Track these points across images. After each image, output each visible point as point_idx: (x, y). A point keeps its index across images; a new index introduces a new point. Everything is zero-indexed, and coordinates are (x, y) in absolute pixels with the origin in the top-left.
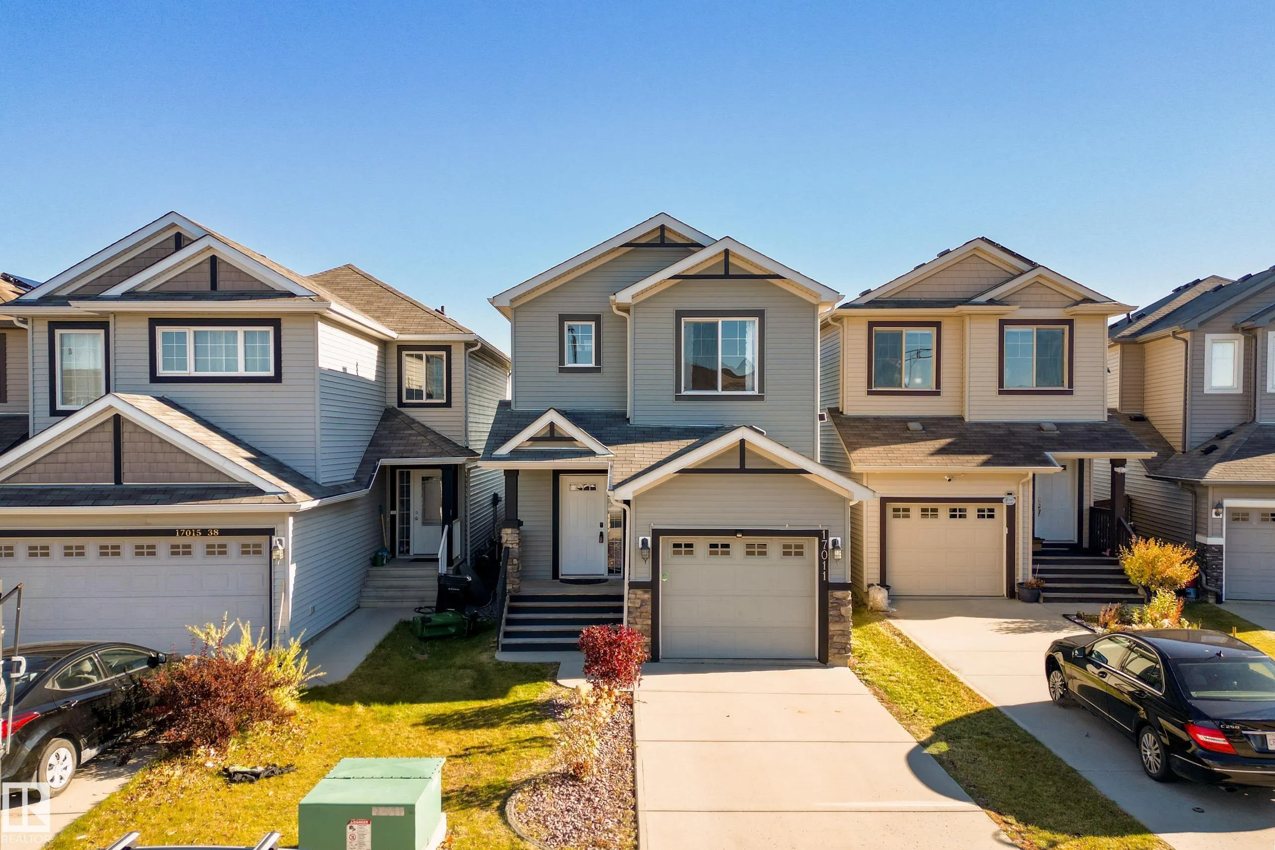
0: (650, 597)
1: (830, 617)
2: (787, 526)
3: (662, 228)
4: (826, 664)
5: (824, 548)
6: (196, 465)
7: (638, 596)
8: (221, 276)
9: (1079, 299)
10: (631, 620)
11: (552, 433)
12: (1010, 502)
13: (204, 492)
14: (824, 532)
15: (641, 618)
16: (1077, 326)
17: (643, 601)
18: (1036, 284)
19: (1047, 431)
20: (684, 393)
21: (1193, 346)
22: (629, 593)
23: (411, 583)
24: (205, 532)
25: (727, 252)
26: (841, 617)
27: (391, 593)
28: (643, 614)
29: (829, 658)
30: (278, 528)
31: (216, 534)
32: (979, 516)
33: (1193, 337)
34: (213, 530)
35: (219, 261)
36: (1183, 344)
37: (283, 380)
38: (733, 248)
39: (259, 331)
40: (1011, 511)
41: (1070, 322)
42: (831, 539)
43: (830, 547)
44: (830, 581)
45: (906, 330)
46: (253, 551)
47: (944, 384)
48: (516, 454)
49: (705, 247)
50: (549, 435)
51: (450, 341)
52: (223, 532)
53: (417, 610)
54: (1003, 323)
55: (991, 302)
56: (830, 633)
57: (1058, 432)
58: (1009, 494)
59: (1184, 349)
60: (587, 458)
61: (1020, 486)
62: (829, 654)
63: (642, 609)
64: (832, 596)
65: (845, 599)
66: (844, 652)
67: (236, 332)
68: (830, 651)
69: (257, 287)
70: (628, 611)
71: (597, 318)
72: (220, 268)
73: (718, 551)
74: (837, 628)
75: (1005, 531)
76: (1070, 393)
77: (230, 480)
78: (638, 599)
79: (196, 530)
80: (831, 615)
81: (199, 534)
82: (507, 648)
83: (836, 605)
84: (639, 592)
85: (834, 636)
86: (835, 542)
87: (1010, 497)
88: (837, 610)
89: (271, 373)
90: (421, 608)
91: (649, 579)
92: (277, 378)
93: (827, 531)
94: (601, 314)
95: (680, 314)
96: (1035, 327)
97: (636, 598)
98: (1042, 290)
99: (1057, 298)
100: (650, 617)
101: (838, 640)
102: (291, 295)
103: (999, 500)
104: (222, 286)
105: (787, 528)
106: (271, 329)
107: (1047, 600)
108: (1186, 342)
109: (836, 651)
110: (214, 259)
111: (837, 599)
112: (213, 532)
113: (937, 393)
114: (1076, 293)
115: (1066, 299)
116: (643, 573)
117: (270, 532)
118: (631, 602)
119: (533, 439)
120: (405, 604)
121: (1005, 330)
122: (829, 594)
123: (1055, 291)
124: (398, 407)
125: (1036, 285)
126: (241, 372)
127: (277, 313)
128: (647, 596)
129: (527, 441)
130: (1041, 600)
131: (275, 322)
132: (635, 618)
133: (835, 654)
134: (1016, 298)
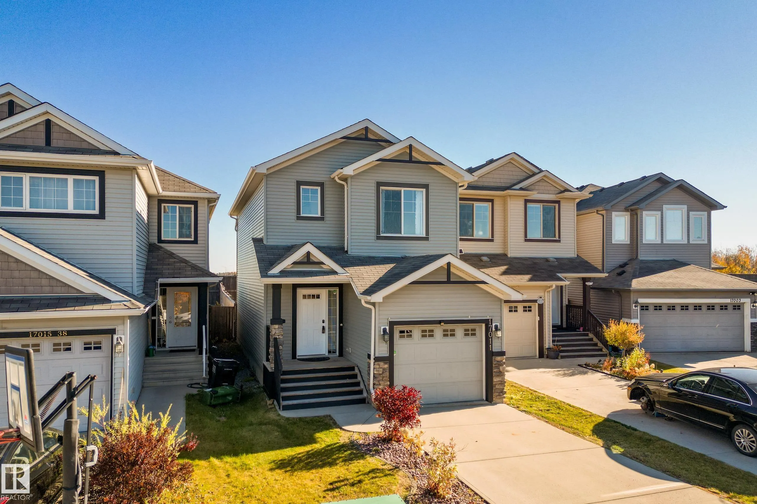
0: (388, 366)
1: (493, 373)
2: (469, 317)
3: (366, 128)
4: (491, 403)
5: (490, 330)
6: (49, 279)
7: (381, 366)
8: (54, 135)
9: (562, 189)
10: (377, 383)
11: (308, 259)
12: (540, 302)
13: (57, 301)
14: (490, 320)
15: (383, 381)
16: (562, 204)
17: (384, 369)
18: (541, 180)
19: (551, 262)
20: (382, 235)
21: (607, 218)
22: (374, 364)
23: (180, 367)
24: (55, 334)
25: (410, 146)
26: (500, 372)
27: (166, 375)
28: (384, 378)
29: (494, 399)
30: (119, 328)
31: (65, 334)
32: (524, 311)
33: (607, 213)
34: (62, 331)
35: (53, 124)
36: (601, 217)
37: (106, 217)
38: (414, 144)
39: (86, 180)
40: (541, 307)
41: (558, 202)
42: (494, 324)
43: (494, 329)
44: (494, 351)
45: (476, 204)
46: (94, 347)
47: (495, 236)
48: (284, 273)
49: (395, 144)
50: (306, 260)
51: (197, 198)
52: (71, 333)
53: (190, 386)
54: (527, 201)
55: (521, 189)
56: (494, 383)
57: (557, 263)
58: (540, 298)
59: (602, 220)
60: (333, 276)
61: (546, 293)
62: (494, 396)
63: (384, 375)
64: (495, 360)
65: (502, 361)
66: (502, 394)
67: (67, 179)
68: (494, 394)
69: (84, 146)
70: (374, 376)
71: (321, 185)
72: (54, 129)
73: (427, 335)
74: (498, 380)
75: (538, 318)
76: (559, 241)
77: (78, 292)
78: (381, 368)
79: (47, 332)
80: (494, 372)
81: (49, 335)
82: (286, 408)
83: (497, 365)
84: (382, 364)
85: (496, 384)
86: (496, 327)
87: (541, 299)
88: (498, 368)
89: (96, 212)
90: (192, 384)
91: (387, 355)
92: (102, 215)
93: (491, 320)
94: (325, 182)
95: (379, 184)
96: (542, 204)
97: (380, 368)
98: (545, 184)
99: (552, 188)
100: (389, 380)
101: (498, 387)
102: (116, 154)
103: (535, 301)
104: (54, 143)
105: (469, 318)
106: (96, 179)
107: (563, 357)
108: (603, 216)
109: (497, 394)
110: (48, 122)
111: (498, 361)
112: (62, 333)
113: (492, 240)
114: (562, 186)
115: (557, 189)
116: (383, 350)
117: (112, 332)
118: (376, 371)
119: (295, 263)
120: (178, 383)
121: (528, 205)
122: (493, 359)
123: (551, 184)
124: (158, 243)
125: (543, 181)
126: (71, 209)
127: (101, 166)
128: (386, 366)
129: (291, 264)
130: (560, 358)
131: (100, 173)
132: (379, 381)
133: (497, 396)
134: (532, 187)
